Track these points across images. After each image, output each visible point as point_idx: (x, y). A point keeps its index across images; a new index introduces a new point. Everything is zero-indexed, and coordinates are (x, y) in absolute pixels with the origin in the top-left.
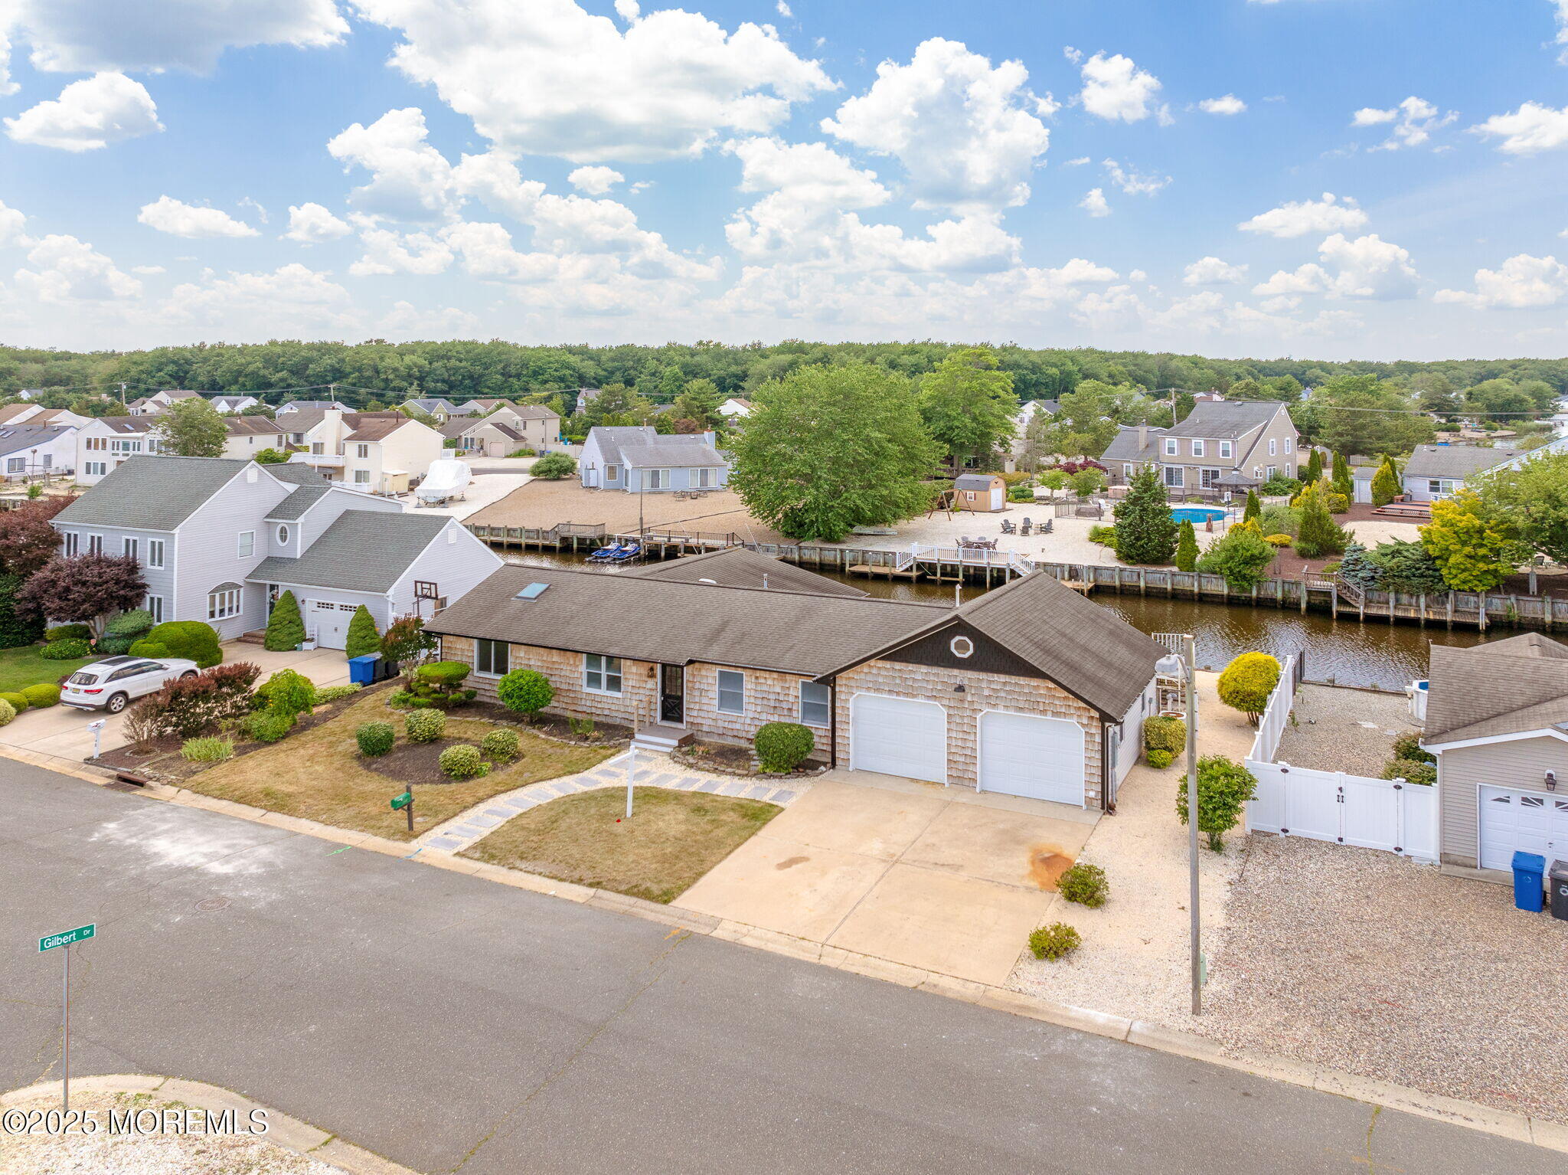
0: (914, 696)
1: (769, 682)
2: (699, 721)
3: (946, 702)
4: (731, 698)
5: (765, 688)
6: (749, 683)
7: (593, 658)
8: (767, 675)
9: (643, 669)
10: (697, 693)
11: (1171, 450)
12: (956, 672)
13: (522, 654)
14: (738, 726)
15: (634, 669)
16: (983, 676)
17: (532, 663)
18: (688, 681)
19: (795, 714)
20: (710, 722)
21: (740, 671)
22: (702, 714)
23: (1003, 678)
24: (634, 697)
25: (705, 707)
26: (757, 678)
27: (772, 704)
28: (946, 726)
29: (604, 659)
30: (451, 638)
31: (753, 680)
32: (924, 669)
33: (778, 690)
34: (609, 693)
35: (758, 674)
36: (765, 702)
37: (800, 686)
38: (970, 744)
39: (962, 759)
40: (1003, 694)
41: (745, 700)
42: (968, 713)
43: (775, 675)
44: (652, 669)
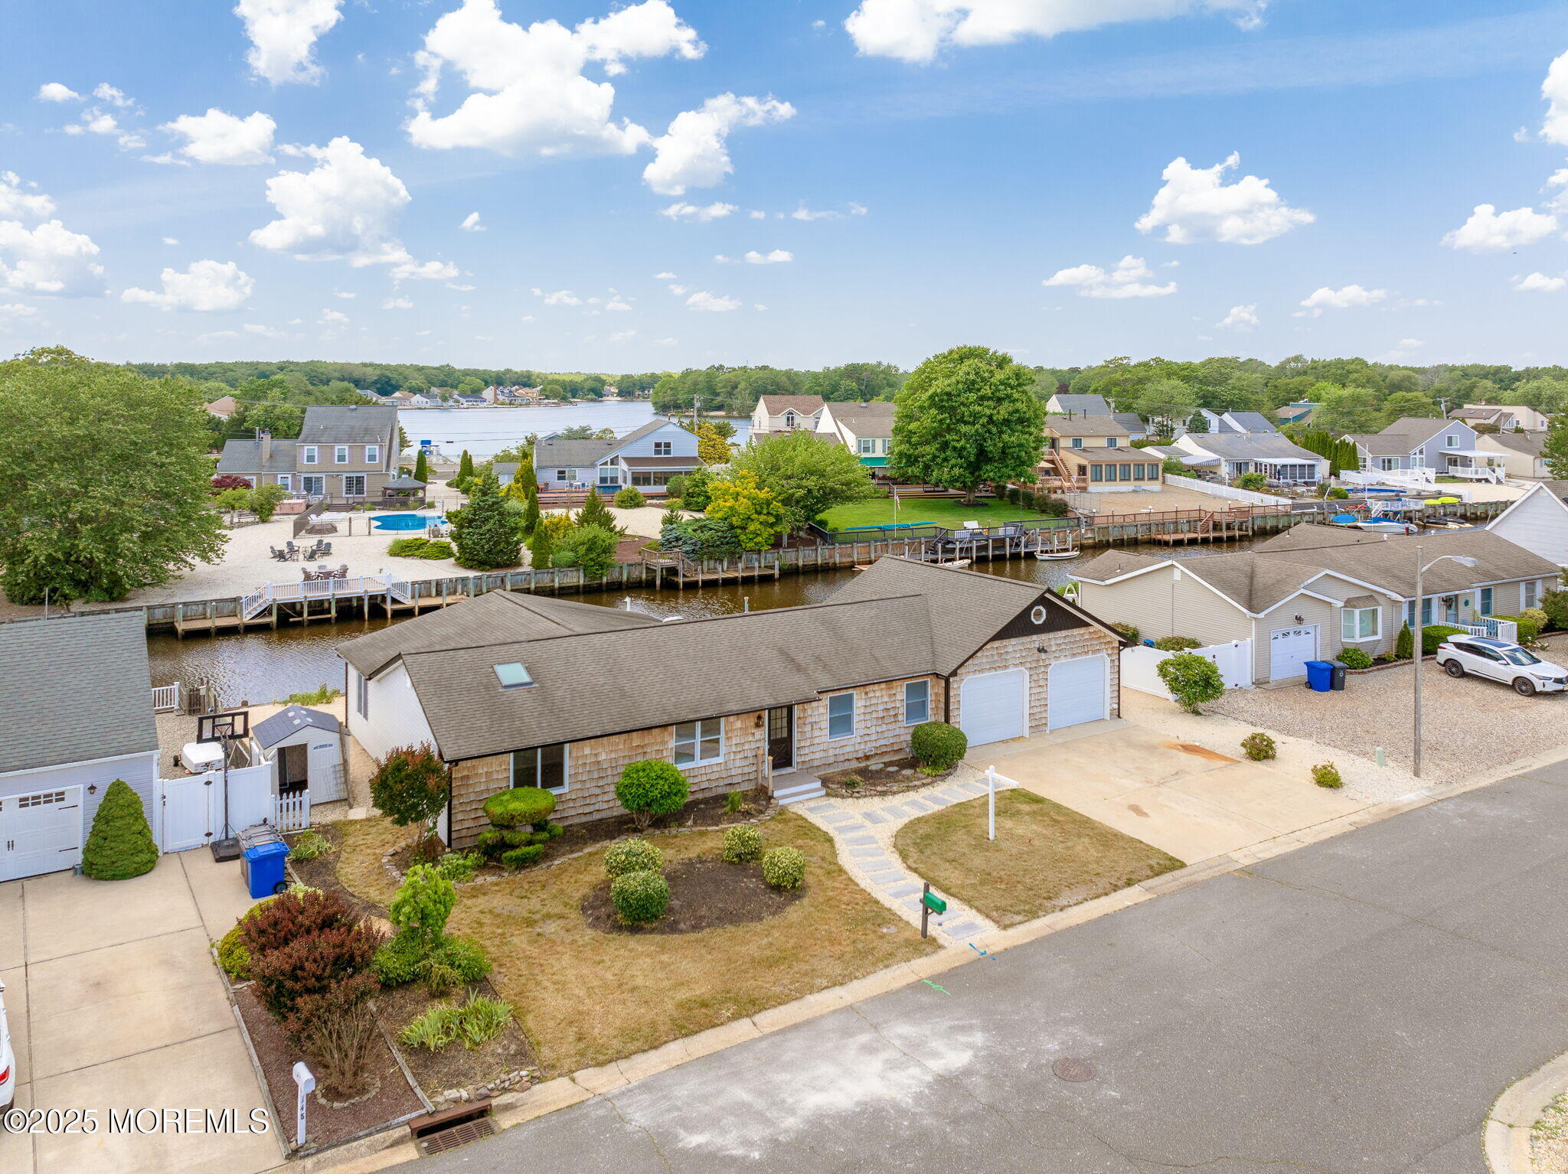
0: (1006, 667)
1: (878, 694)
2: (812, 757)
3: (1028, 665)
4: (841, 722)
5: (874, 701)
6: (859, 702)
7: (684, 726)
8: (876, 687)
9: (752, 720)
10: (808, 728)
11: (311, 458)
12: (1035, 637)
13: (587, 751)
14: (847, 749)
15: (738, 724)
16: (1051, 635)
17: (603, 757)
18: (799, 718)
19: (900, 718)
20: (822, 754)
21: (850, 691)
22: (812, 749)
23: (1064, 633)
24: (739, 756)
25: (816, 741)
26: (866, 693)
27: (881, 715)
28: (1027, 685)
29: (699, 724)
30: (469, 763)
31: (863, 696)
32: (1013, 641)
33: (886, 699)
34: (705, 762)
35: (868, 689)
36: (875, 715)
37: (904, 689)
38: (1043, 695)
39: (1039, 710)
40: (1063, 647)
41: (856, 719)
42: (1043, 669)
43: (883, 686)
44: (759, 718)
